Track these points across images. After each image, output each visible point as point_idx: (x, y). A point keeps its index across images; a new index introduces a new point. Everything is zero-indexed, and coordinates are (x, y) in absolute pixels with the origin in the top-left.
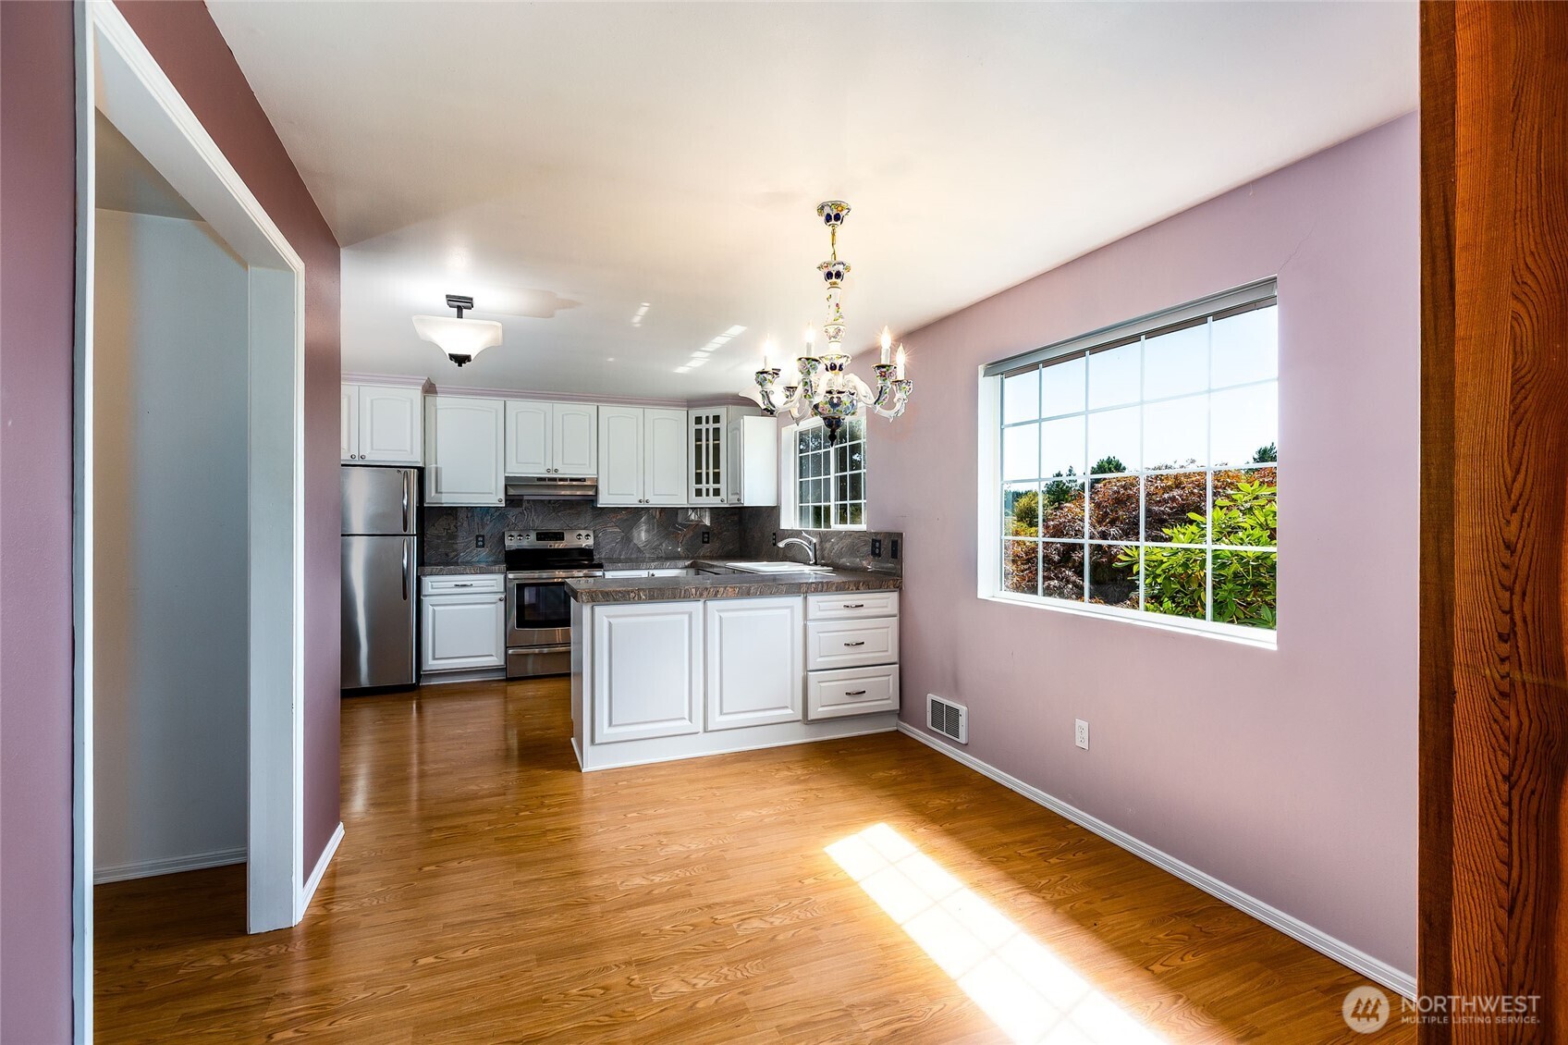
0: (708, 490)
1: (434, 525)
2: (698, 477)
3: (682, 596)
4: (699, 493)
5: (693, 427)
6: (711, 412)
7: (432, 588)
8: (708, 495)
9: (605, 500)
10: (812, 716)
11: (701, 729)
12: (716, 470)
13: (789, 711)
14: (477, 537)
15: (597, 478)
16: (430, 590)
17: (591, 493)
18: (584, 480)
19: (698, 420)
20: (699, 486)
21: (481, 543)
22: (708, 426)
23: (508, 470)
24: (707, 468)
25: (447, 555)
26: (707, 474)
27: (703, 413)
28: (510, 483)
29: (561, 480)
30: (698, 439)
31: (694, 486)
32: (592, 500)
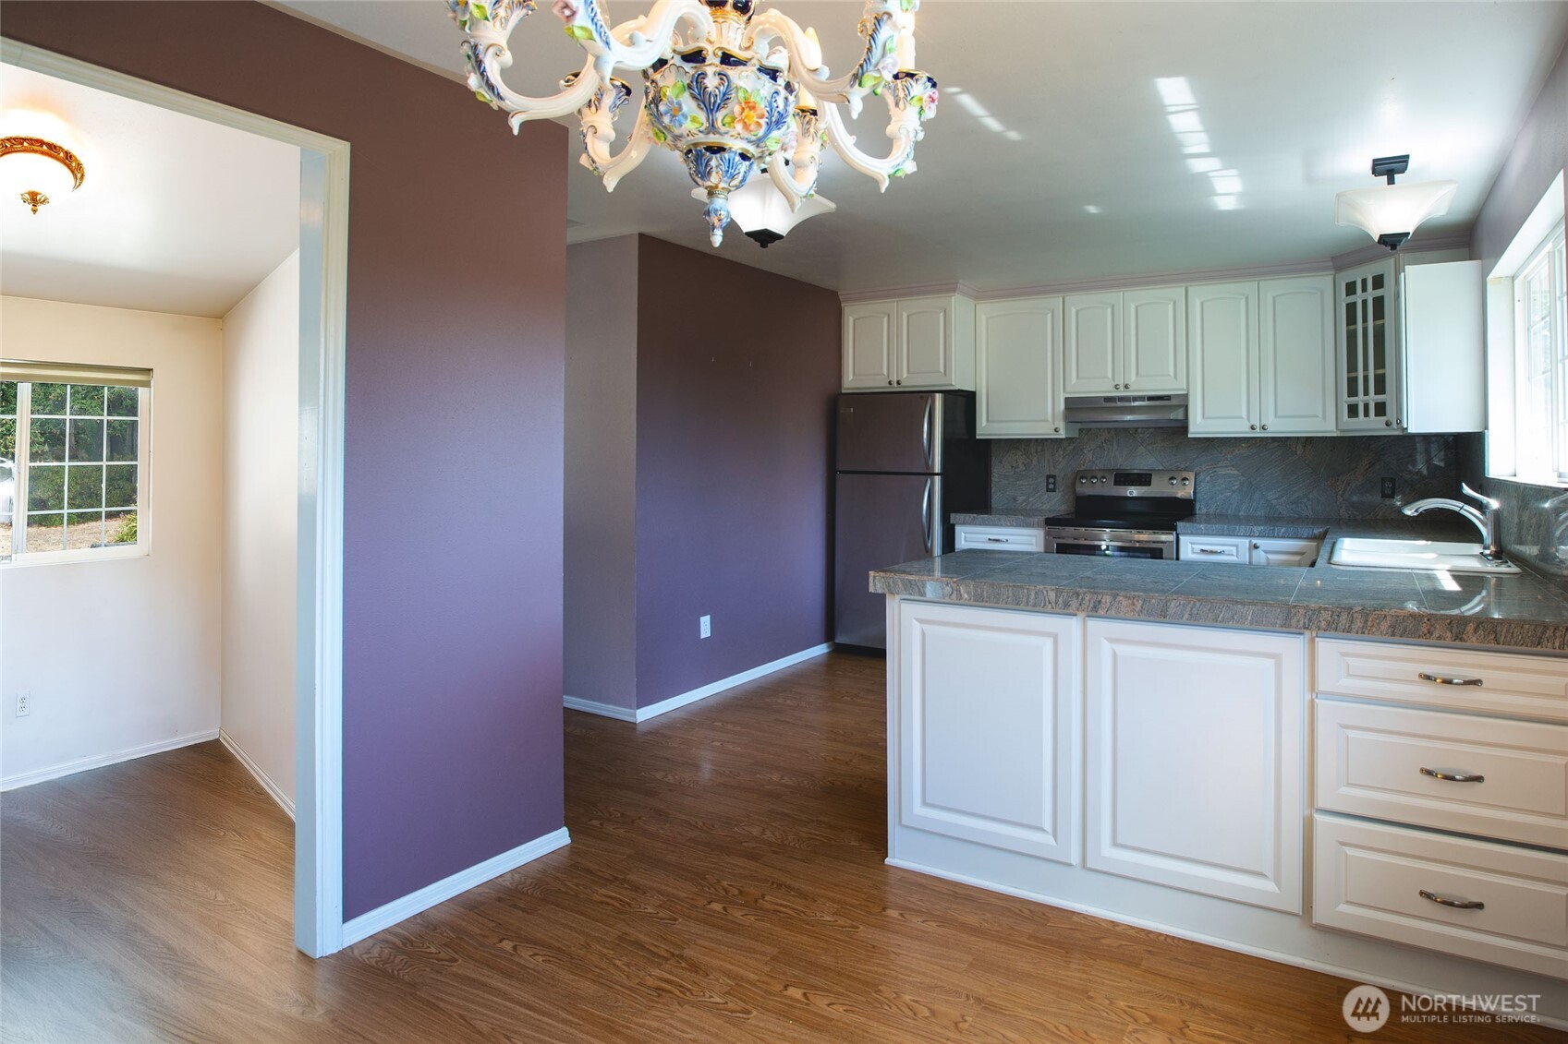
0: (1366, 406)
1: (1000, 462)
2: (1352, 383)
3: (1032, 601)
4: (1353, 411)
5: (1344, 300)
6: (1369, 272)
7: (965, 540)
8: (1366, 414)
9: (1199, 426)
10: (1319, 917)
11: (1075, 859)
12: (1380, 371)
13: (1269, 886)
14: (1048, 477)
15: (1187, 395)
16: (963, 542)
17: (1179, 415)
18: (1168, 398)
19: (1351, 289)
20: (1353, 400)
21: (1051, 486)
22: (1364, 296)
23: (1067, 390)
24: (1366, 368)
25: (1015, 499)
26: (1366, 379)
27: (1356, 275)
28: (1075, 407)
29: (1135, 399)
30: (1351, 320)
31: (1346, 400)
32: (1183, 427)
